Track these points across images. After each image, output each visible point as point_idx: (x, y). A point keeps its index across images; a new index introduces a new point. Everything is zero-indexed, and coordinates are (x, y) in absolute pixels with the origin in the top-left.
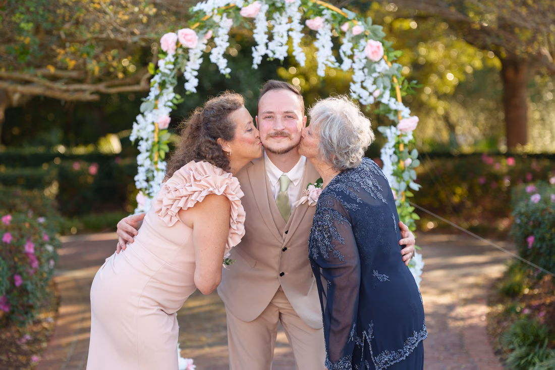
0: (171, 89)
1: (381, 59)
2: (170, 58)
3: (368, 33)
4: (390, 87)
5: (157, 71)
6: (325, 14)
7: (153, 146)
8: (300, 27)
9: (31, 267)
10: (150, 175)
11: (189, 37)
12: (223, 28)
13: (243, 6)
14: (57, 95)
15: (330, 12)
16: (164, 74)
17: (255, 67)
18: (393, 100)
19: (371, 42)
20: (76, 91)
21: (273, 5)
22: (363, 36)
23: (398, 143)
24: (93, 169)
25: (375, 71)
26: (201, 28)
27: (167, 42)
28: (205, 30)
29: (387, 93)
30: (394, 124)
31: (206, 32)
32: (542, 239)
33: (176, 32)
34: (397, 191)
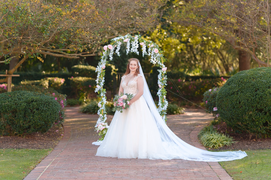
0: (106, 59)
1: (158, 53)
2: (106, 52)
3: (155, 46)
6: (145, 42)
7: (101, 73)
8: (138, 45)
10: (100, 80)
11: (110, 47)
12: (119, 45)
13: (124, 39)
14: (67, 57)
16: (104, 56)
17: (127, 54)
18: (161, 63)
19: (155, 49)
20: (73, 55)
21: (132, 39)
22: (154, 47)
23: (162, 73)
25: (156, 56)
26: (113, 44)
27: (105, 48)
29: (159, 61)
30: (161, 69)
31: (115, 46)
32: (209, 101)
33: (107, 45)
34: (162, 85)
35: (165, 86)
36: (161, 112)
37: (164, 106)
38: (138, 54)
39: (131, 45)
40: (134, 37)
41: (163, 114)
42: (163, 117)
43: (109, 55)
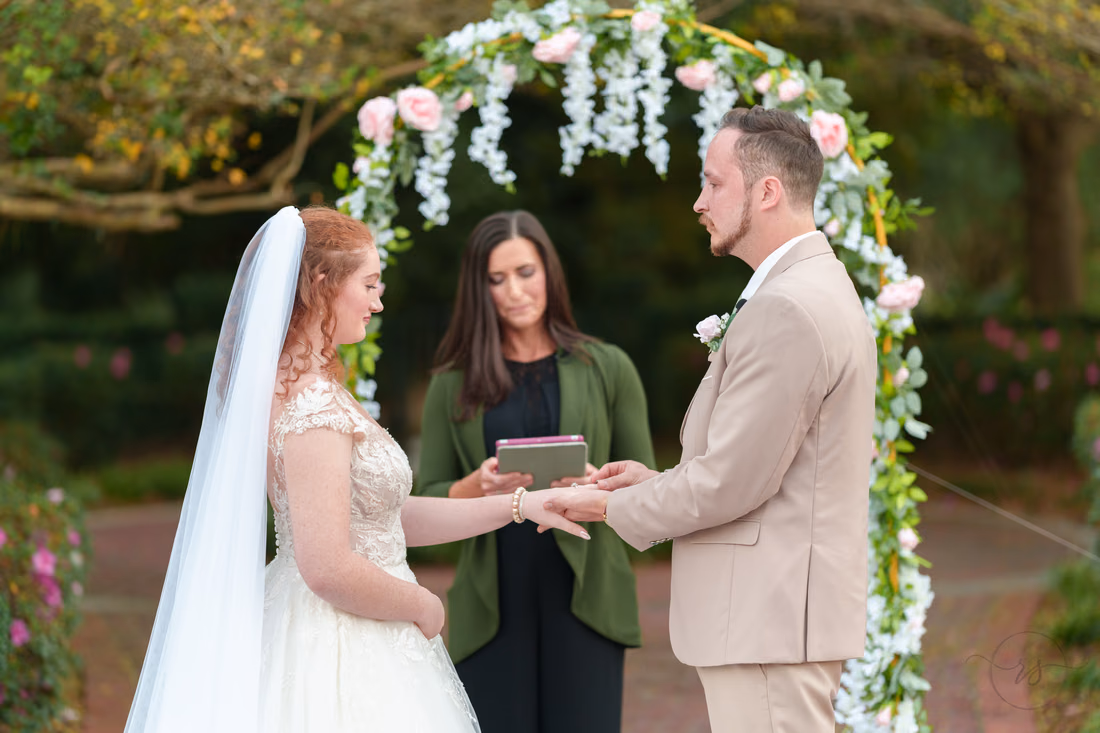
0: (385, 221)
1: (841, 154)
2: (381, 152)
3: (815, 95)
4: (861, 212)
5: (355, 183)
6: (720, 55)
8: (663, 84)
9: (46, 603)
11: (423, 107)
12: (496, 85)
13: (541, 38)
14: (88, 217)
15: (730, 50)
16: (371, 191)
17: (567, 170)
18: (869, 242)
19: (820, 115)
21: (606, 35)
22: (806, 102)
23: (883, 332)
24: (121, 362)
25: (829, 179)
26: (447, 85)
27: (373, 117)
28: (456, 91)
29: (856, 228)
30: (873, 293)
31: (460, 95)
33: (393, 95)
34: (879, 440)
35: (907, 447)
36: (878, 673)
37: (903, 617)
38: (661, 169)
39: (601, 85)
40: (628, 18)
41: (893, 689)
42: (895, 713)
43: (414, 179)
